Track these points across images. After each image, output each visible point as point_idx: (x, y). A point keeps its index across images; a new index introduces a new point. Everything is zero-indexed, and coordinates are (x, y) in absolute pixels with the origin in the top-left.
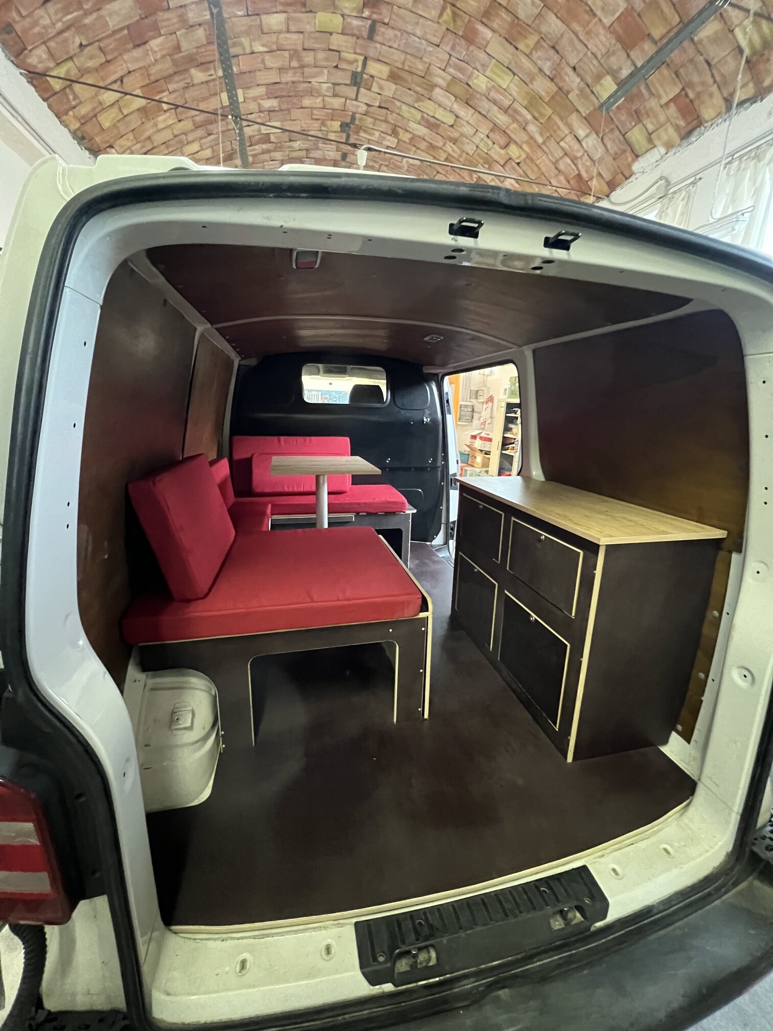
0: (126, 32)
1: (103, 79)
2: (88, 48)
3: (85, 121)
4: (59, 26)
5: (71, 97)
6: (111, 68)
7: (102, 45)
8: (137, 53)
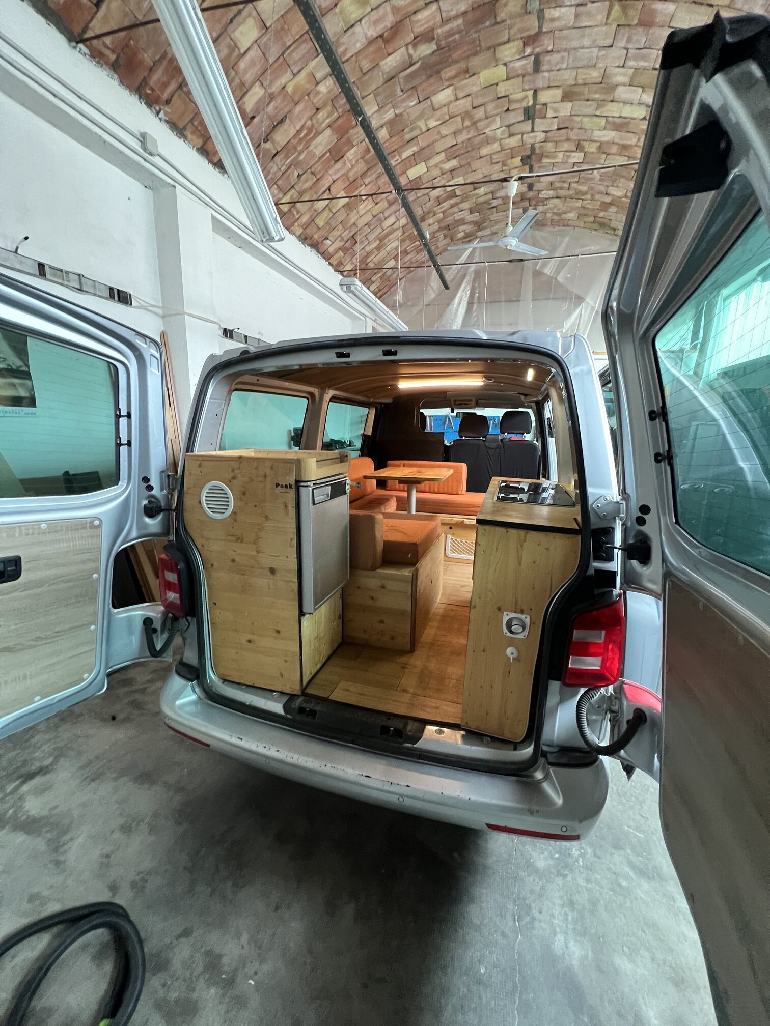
0: (328, 154)
1: (316, 193)
2: (304, 176)
3: (306, 226)
4: (283, 168)
5: (295, 213)
6: (321, 183)
7: (313, 170)
8: (339, 165)
